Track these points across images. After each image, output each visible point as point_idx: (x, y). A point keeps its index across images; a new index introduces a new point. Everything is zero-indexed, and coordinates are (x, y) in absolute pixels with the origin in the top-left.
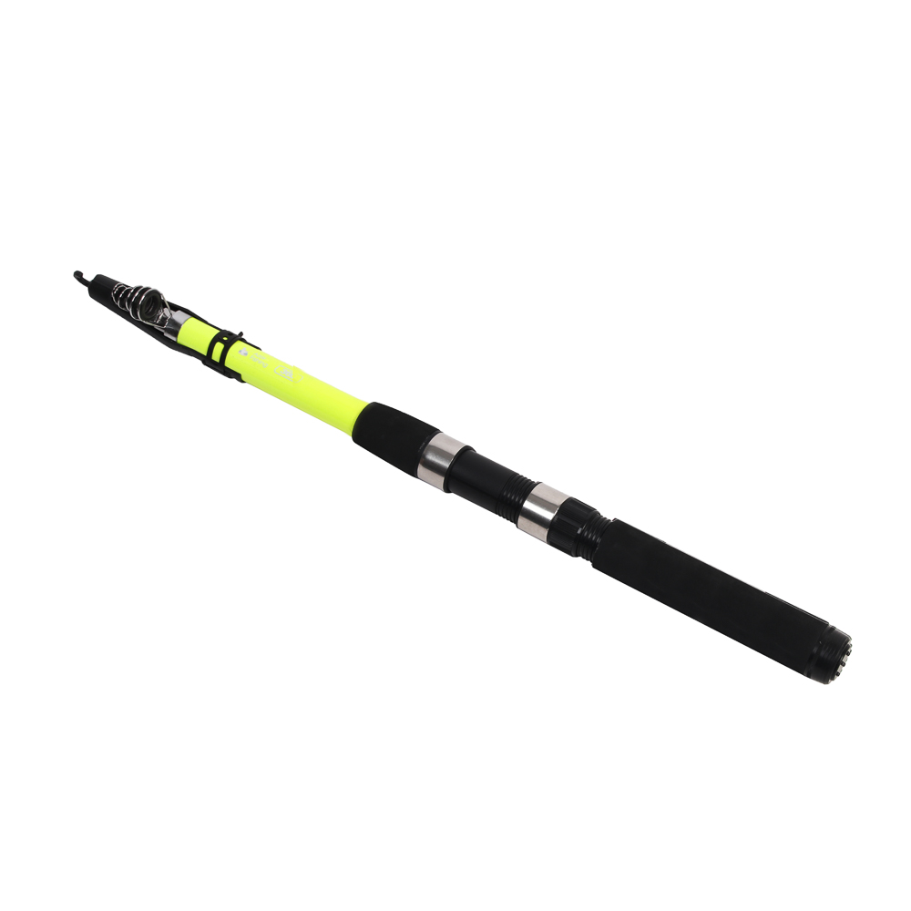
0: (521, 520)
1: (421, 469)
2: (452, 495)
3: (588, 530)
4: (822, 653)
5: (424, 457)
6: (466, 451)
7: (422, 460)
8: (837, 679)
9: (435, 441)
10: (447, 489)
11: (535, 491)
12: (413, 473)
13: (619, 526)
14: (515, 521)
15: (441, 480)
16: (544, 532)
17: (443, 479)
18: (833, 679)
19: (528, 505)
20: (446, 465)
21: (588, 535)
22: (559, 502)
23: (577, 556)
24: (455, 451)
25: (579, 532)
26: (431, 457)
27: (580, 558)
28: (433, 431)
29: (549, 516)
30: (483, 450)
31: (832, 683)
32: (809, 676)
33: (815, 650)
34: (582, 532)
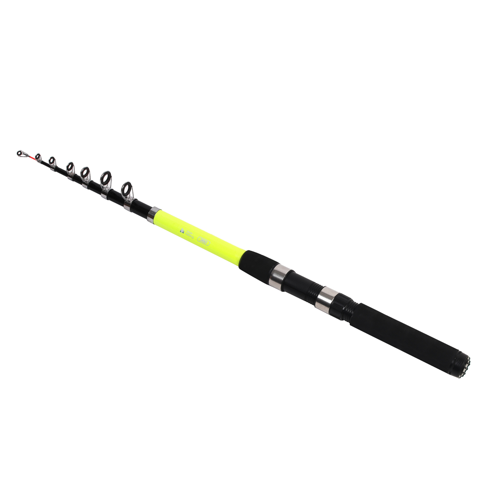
0: (317, 304)
1: (270, 281)
2: (285, 293)
3: (348, 308)
4: (456, 363)
5: (272, 275)
6: (291, 272)
7: (271, 277)
9: (277, 268)
10: (283, 290)
11: (323, 290)
12: (267, 283)
13: (362, 306)
14: (314, 304)
15: (280, 286)
16: (328, 309)
17: (280, 285)
19: (320, 297)
20: (282, 279)
21: (347, 310)
22: (334, 295)
24: (286, 272)
25: (343, 309)
26: (275, 275)
27: (344, 321)
28: (276, 263)
29: (330, 302)
30: (299, 272)
33: (453, 362)
34: (345, 309)
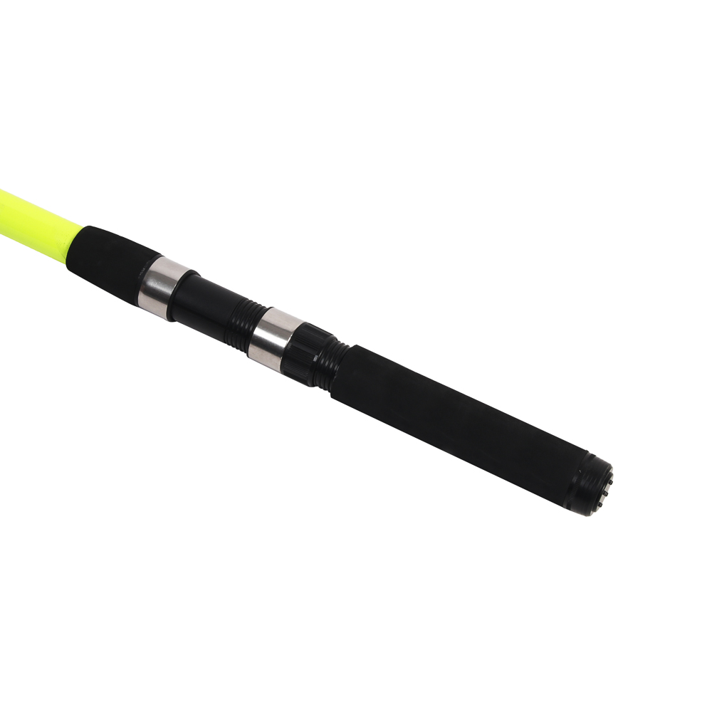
0: (252, 348)
1: (142, 297)
2: (177, 324)
3: (325, 357)
4: (582, 483)
5: (145, 284)
6: (190, 276)
7: (143, 287)
8: (600, 510)
9: (156, 266)
10: (171, 318)
11: (266, 317)
12: (134, 302)
13: (360, 354)
14: (245, 350)
15: (164, 308)
16: (278, 361)
17: (166, 306)
18: (595, 510)
19: (259, 332)
20: (169, 291)
21: (324, 363)
22: (292, 328)
23: (313, 386)
24: (178, 276)
25: (315, 359)
26: (152, 283)
28: (153, 255)
29: (282, 343)
30: (209, 274)
31: (594, 515)
32: (568, 508)
33: (575, 479)
34: (318, 359)
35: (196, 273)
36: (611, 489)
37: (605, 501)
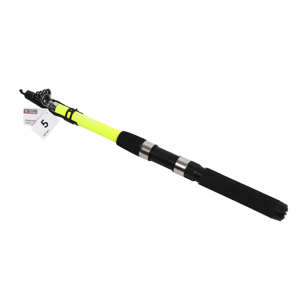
0: (175, 169)
1: (140, 153)
2: (151, 162)
3: (198, 172)
4: (279, 211)
5: (141, 149)
6: (155, 147)
7: (140, 150)
8: (284, 219)
9: (144, 144)
10: (149, 160)
11: (179, 159)
12: (138, 155)
13: (208, 170)
14: (173, 170)
15: (147, 156)
16: (183, 173)
18: (282, 219)
19: (177, 164)
20: (149, 151)
21: (198, 173)
22: (187, 163)
23: (194, 181)
24: (151, 147)
25: (195, 172)
26: (143, 149)
28: (144, 140)
29: (184, 167)
30: (161, 146)
31: (282, 221)
32: (274, 219)
33: (276, 210)
34: (196, 173)
35: (157, 146)
36: (287, 213)
37: (286, 216)
